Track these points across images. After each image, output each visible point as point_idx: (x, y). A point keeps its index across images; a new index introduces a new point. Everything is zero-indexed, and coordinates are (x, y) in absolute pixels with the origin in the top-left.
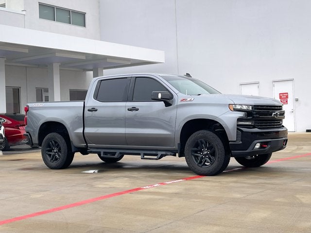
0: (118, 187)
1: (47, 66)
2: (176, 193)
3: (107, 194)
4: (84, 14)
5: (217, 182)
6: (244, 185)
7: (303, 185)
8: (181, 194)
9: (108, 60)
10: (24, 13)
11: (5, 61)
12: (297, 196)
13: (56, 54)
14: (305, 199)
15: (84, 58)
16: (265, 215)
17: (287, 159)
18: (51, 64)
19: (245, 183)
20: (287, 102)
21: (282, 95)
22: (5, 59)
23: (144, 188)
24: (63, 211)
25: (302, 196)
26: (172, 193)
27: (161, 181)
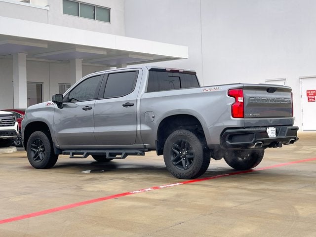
0: (107, 190)
1: (70, 62)
2: (163, 200)
3: (91, 199)
4: (108, 10)
5: (215, 187)
6: (244, 191)
7: (308, 193)
8: (169, 201)
9: (130, 56)
10: (48, 8)
11: (27, 57)
12: (296, 207)
13: (77, 49)
14: (303, 210)
15: (105, 53)
16: (249, 231)
17: (304, 161)
18: (74, 60)
19: (245, 189)
20: (314, 99)
21: (309, 92)
22: (27, 54)
23: (134, 192)
24: (31, 219)
25: (300, 207)
26: (160, 200)
27: (156, 184)
